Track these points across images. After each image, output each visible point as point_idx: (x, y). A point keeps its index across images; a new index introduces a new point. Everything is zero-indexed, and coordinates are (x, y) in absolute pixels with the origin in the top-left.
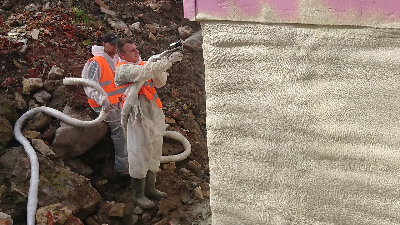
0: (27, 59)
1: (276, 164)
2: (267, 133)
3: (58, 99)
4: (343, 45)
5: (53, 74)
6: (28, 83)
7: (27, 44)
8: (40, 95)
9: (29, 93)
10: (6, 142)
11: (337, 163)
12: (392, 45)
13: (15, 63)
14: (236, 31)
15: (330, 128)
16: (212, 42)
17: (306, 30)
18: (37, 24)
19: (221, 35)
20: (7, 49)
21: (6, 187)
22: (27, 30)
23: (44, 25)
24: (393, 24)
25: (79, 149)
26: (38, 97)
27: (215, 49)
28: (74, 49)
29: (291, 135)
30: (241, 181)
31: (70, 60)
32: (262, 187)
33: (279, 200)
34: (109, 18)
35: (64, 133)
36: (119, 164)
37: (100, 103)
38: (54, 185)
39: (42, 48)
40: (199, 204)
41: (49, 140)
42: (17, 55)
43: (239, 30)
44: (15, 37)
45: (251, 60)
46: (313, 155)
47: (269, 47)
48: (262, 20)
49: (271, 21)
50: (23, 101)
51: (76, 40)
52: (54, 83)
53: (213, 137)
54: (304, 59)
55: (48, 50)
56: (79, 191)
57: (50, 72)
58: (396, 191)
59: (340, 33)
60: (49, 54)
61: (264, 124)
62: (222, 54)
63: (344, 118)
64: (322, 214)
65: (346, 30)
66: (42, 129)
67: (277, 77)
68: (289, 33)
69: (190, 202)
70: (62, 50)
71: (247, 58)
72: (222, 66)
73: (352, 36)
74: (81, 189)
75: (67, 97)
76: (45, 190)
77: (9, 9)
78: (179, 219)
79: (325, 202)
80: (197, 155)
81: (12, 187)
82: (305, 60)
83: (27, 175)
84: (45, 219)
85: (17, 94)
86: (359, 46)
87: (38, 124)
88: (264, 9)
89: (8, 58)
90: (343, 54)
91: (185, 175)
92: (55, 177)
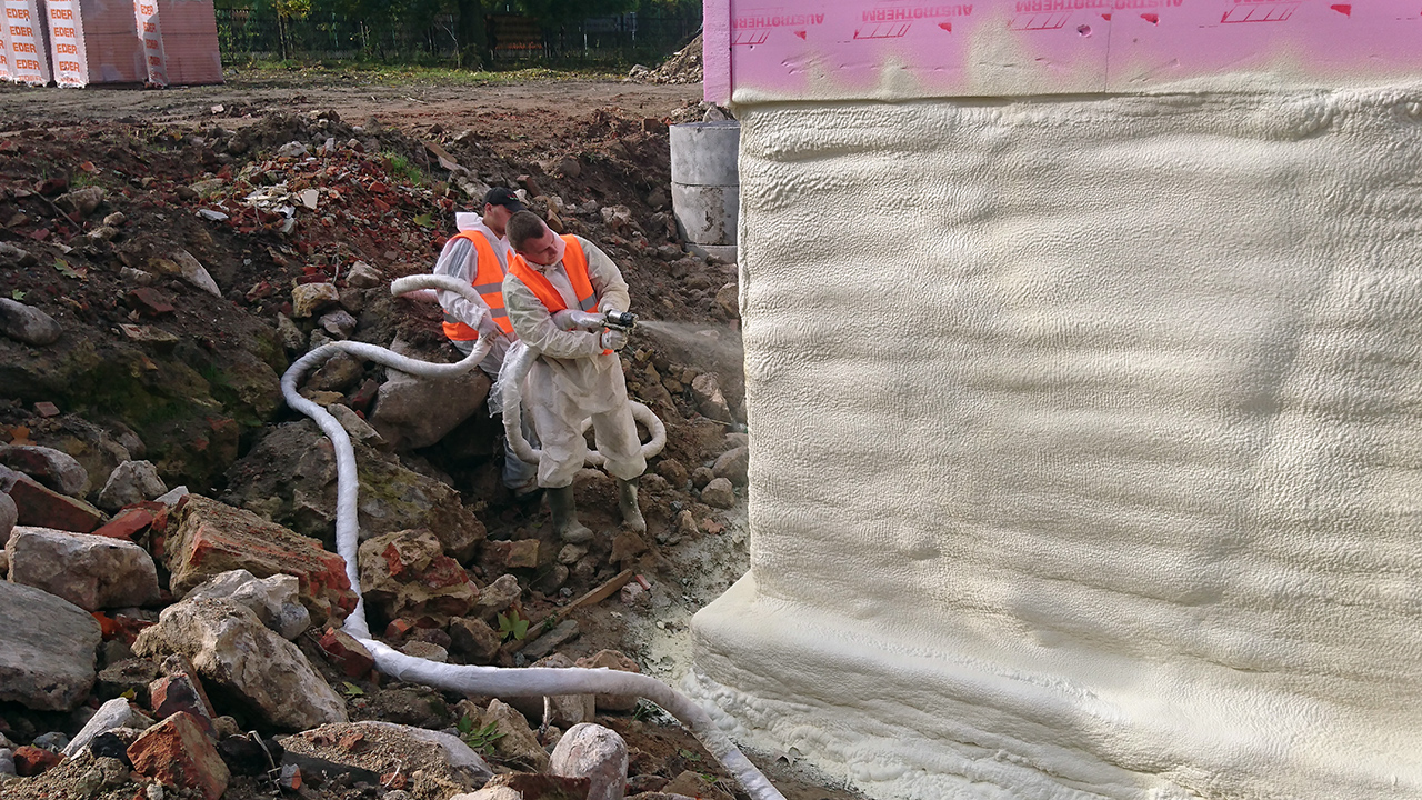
0: (296, 247)
1: (905, 412)
2: (885, 344)
3: (373, 328)
4: (1067, 138)
5: (357, 276)
6: (305, 293)
7: (293, 216)
8: (334, 319)
9: (311, 315)
10: (267, 412)
11: (1048, 397)
12: (1172, 131)
13: (272, 253)
14: (823, 124)
15: (1033, 321)
16: (767, 152)
17: (983, 109)
18: (312, 179)
19: (788, 134)
20: (252, 225)
21: (281, 500)
22: (289, 190)
23: (327, 182)
24: (1177, 84)
25: (429, 432)
26: (331, 322)
27: (772, 168)
28: (395, 233)
29: (941, 344)
30: (825, 458)
31: (388, 254)
32: (871, 464)
33: (910, 489)
34: (462, 178)
35: (397, 394)
36: (514, 469)
37: (475, 322)
38: (386, 497)
39: (327, 227)
40: (691, 543)
41: (366, 409)
42: (275, 238)
43: (829, 120)
44: (266, 203)
45: (853, 186)
46: (990, 385)
47: (896, 155)
48: (883, 93)
49: (905, 95)
50: (296, 331)
51: (399, 214)
52: (364, 294)
53: (761, 366)
54: (976, 173)
55: (341, 231)
56: (441, 513)
57: (352, 274)
58: (1174, 444)
59: (1058, 112)
60: (343, 240)
61: (880, 325)
62: (788, 178)
63: (1064, 296)
64: (1005, 512)
65: (1070, 105)
66: (346, 388)
67: (915, 220)
68: (945, 120)
69: (673, 540)
70: (369, 233)
71: (846, 184)
72: (786, 206)
73: (1084, 118)
74: (444, 509)
75: (395, 323)
76: (369, 508)
77: (241, 154)
78: (656, 571)
79: (1012, 484)
80: (673, 451)
81: (297, 499)
82: (977, 177)
83: (327, 475)
84: (381, 561)
85: (281, 317)
86: (1099, 139)
87: (335, 376)
88: (889, 70)
89: (255, 244)
90: (1063, 156)
91: (656, 486)
92: (389, 481)
